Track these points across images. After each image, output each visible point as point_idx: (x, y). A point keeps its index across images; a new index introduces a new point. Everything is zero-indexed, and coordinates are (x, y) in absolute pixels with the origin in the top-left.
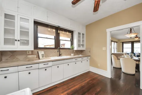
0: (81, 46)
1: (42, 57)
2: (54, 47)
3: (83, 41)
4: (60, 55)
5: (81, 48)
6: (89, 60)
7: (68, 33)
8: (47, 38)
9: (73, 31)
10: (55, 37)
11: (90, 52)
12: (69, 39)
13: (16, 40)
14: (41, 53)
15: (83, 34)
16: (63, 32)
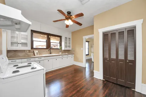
0: (68, 47)
1: (37, 54)
2: (46, 48)
3: (69, 43)
4: (50, 53)
5: (68, 49)
6: (73, 57)
7: (57, 38)
8: (40, 41)
9: (61, 36)
10: (46, 40)
11: (74, 51)
12: (59, 42)
13: (19, 43)
14: (36, 52)
15: (69, 38)
16: (53, 37)
